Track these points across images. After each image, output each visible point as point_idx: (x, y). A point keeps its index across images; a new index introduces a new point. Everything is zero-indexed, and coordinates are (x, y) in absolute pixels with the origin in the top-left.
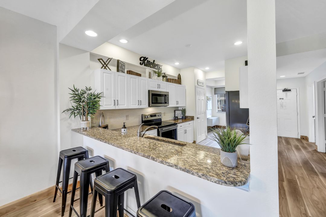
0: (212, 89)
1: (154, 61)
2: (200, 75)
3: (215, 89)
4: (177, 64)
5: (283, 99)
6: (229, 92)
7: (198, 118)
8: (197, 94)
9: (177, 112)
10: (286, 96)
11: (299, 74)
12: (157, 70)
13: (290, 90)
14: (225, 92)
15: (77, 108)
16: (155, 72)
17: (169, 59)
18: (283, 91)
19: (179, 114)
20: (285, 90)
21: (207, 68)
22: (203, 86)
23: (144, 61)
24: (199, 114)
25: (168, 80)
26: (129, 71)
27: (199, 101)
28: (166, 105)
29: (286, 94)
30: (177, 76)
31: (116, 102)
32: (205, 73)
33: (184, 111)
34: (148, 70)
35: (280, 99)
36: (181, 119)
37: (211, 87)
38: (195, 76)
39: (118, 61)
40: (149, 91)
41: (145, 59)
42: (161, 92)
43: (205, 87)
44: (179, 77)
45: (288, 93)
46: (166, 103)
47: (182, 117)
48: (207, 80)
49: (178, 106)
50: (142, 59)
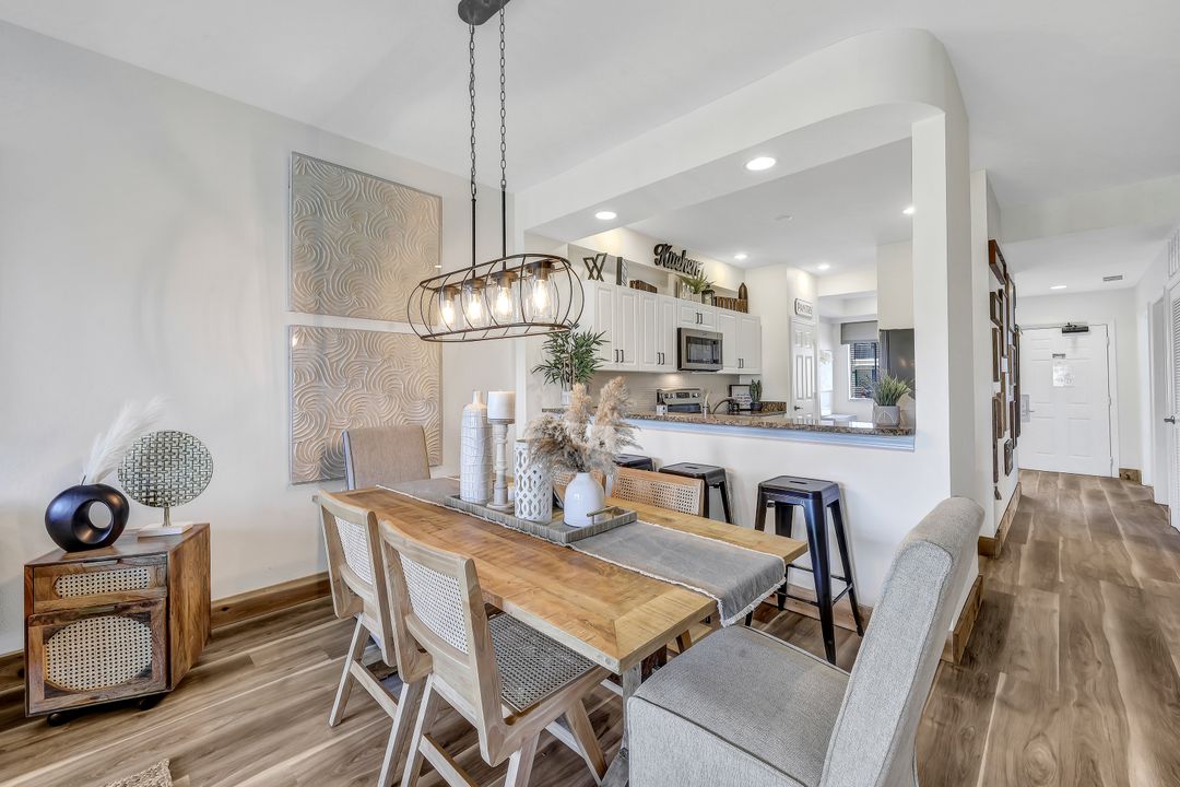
0: (833, 325)
1: (684, 252)
2: (802, 284)
3: (843, 325)
4: (741, 257)
5: (1063, 355)
6: (888, 331)
7: (796, 408)
8: (793, 342)
9: (735, 390)
10: (1075, 345)
11: (1106, 279)
12: (690, 277)
13: (1085, 329)
14: (877, 337)
15: (556, 364)
16: (688, 281)
17: (720, 245)
18: (1063, 332)
19: (742, 396)
20: (1070, 329)
21: (824, 267)
22: (810, 318)
23: (665, 254)
24: (800, 396)
25: (717, 302)
26: (638, 282)
27: (800, 360)
28: (714, 367)
29: (1075, 342)
30: (736, 289)
31: (620, 356)
32: (816, 278)
33: (756, 388)
34: (673, 276)
35: (1054, 355)
36: (748, 410)
37: (830, 321)
38: (788, 288)
39: (620, 260)
40: (679, 330)
41: (667, 247)
42: (705, 333)
43: (815, 322)
44: (743, 292)
45: (1081, 337)
46: (715, 362)
47: (751, 404)
48: (821, 299)
49: (741, 371)
50: (660, 249)
